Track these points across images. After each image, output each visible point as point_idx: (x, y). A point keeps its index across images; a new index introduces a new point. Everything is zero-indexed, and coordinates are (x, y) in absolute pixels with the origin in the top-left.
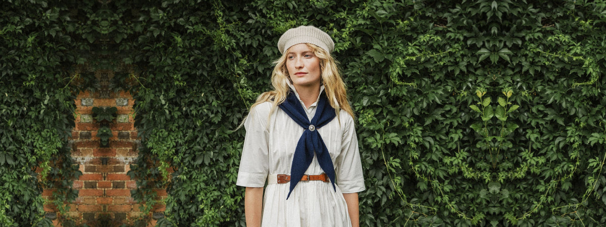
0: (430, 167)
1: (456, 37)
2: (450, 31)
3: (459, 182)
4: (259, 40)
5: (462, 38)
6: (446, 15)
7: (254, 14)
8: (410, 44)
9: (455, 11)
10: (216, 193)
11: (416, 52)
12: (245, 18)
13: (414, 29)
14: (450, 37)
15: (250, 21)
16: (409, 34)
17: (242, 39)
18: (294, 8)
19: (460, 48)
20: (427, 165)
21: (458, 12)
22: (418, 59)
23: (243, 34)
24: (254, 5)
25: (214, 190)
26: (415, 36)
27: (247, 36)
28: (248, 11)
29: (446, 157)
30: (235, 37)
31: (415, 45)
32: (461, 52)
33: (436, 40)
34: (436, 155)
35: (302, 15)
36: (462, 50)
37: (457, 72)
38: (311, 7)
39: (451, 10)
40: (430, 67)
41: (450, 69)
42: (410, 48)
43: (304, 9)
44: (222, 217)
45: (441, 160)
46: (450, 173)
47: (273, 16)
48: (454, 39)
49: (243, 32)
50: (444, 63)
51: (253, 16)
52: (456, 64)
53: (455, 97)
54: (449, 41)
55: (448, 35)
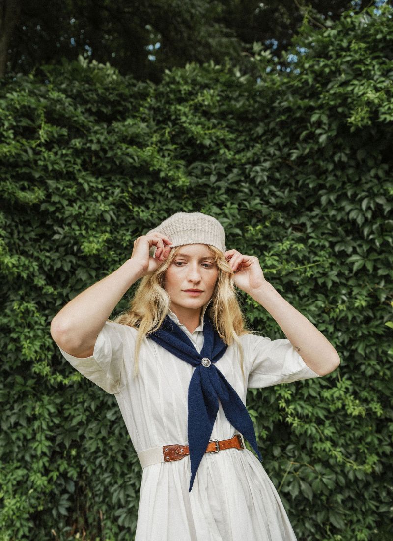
0: (307, 407)
1: (321, 244)
2: (311, 237)
3: (341, 419)
4: (71, 262)
5: (327, 244)
6: (303, 220)
7: (62, 227)
8: (266, 254)
9: (314, 214)
10: (21, 472)
11: (275, 263)
12: (49, 233)
13: (267, 237)
14: (313, 243)
15: (56, 237)
16: (263, 243)
17: (48, 261)
18: (112, 219)
19: (327, 256)
20: (303, 405)
21: (317, 215)
22: (279, 272)
23: (48, 254)
24: (60, 217)
25: (17, 468)
26: (270, 245)
27: (55, 256)
28: (52, 225)
29: (325, 390)
30: (37, 259)
31: (272, 255)
32: (330, 261)
33: (299, 248)
34: (314, 389)
35: (123, 228)
36: (330, 257)
37: (330, 285)
38: (133, 218)
39: (309, 213)
40: (297, 280)
41: (320, 281)
42: (267, 258)
43: (126, 220)
44: (32, 506)
45: (319, 394)
46: (332, 410)
47: (84, 232)
48: (319, 246)
49: (48, 251)
50: (312, 275)
51: (60, 230)
52: (325, 275)
53: (328, 313)
54: (312, 249)
55: (310, 241)
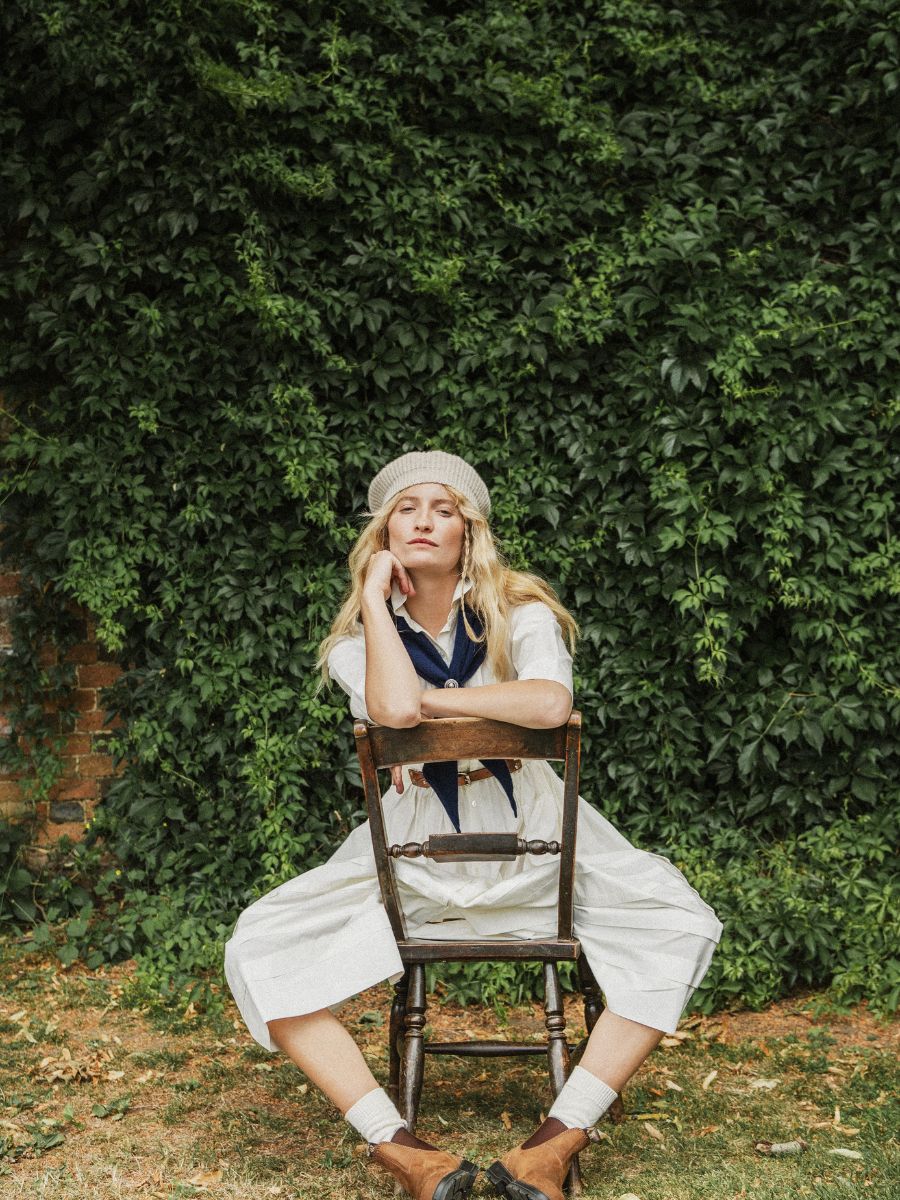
0: (823, 588)
1: (874, 287)
2: (858, 274)
3: (889, 618)
4: (381, 312)
5: (886, 289)
6: (845, 236)
7: (361, 240)
8: (765, 303)
9: (866, 227)
10: (285, 694)
11: (779, 321)
12: (338, 251)
13: (770, 272)
14: (859, 286)
15: (351, 260)
16: (762, 284)
17: (338, 309)
18: (464, 225)
19: (883, 310)
20: (816, 583)
21: (872, 230)
22: (785, 335)
23: (336, 294)
24: (361, 218)
25: (278, 686)
26: (775, 288)
27: (350, 297)
28: (340, 235)
29: (857, 559)
30: (315, 302)
31: (777, 305)
32: (887, 320)
33: (829, 294)
34: (836, 556)
35: (483, 246)
36: (888, 314)
37: (881, 364)
38: (502, 225)
39: (857, 225)
40: (819, 354)
41: (864, 358)
42: (765, 311)
43: (487, 229)
44: (304, 753)
45: (846, 566)
46: (868, 598)
47: (410, 251)
48: (869, 289)
49: (337, 288)
50: (850, 346)
51: (358, 246)
52: (876, 346)
53: (876, 420)
54: (856, 296)
55: (854, 281)
